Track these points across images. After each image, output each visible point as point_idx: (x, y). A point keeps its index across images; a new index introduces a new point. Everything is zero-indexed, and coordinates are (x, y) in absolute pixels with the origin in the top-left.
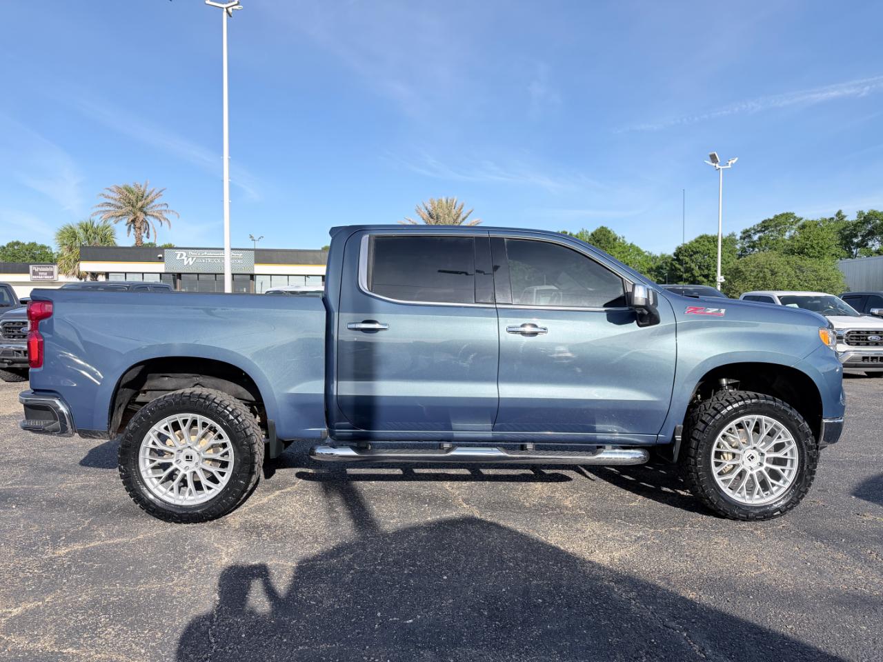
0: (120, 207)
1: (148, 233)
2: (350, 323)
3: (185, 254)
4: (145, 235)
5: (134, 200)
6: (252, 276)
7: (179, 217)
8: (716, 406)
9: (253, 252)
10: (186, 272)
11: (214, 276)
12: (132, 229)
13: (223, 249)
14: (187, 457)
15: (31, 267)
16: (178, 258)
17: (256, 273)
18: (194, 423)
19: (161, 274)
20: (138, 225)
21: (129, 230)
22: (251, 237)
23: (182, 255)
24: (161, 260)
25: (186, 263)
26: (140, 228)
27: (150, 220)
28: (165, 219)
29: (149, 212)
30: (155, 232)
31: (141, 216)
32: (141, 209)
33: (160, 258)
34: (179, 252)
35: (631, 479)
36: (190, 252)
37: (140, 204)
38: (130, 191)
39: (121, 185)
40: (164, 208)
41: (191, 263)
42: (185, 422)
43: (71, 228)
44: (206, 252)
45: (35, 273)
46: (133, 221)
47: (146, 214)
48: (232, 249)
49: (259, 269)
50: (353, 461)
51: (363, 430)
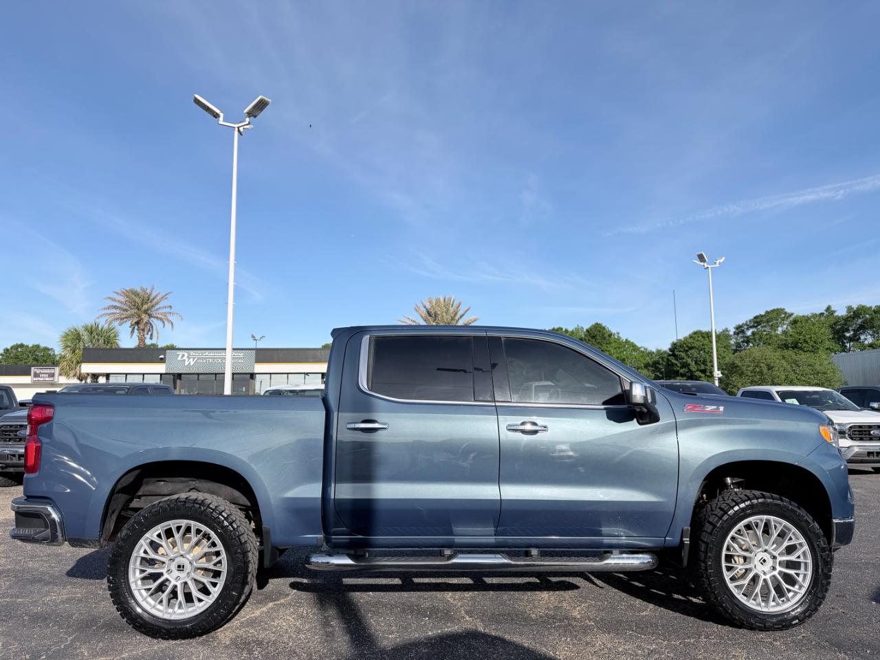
0: (126, 310)
1: (151, 335)
2: (349, 423)
3: (186, 355)
4: (148, 337)
5: (140, 303)
6: (252, 376)
7: (182, 319)
8: (723, 507)
9: (254, 351)
10: (185, 372)
11: (214, 376)
12: (136, 331)
13: (225, 349)
14: (179, 566)
15: (33, 368)
16: (179, 358)
17: (256, 372)
18: (188, 530)
19: (161, 374)
20: (141, 326)
21: (133, 332)
22: (253, 337)
23: (183, 356)
24: (162, 361)
25: (187, 363)
26: (143, 330)
27: (154, 322)
28: (169, 321)
29: (154, 314)
30: (158, 333)
31: (145, 318)
32: (146, 312)
33: (161, 359)
34: (180, 353)
35: (641, 585)
36: (192, 353)
37: (146, 307)
38: (137, 294)
39: (128, 289)
40: (168, 310)
41: (192, 364)
42: (179, 528)
43: (76, 330)
44: (207, 353)
45: (36, 375)
46: (137, 323)
47: (150, 316)
48: (234, 349)
49: (259, 368)
50: (349, 571)
51: (360, 537)
